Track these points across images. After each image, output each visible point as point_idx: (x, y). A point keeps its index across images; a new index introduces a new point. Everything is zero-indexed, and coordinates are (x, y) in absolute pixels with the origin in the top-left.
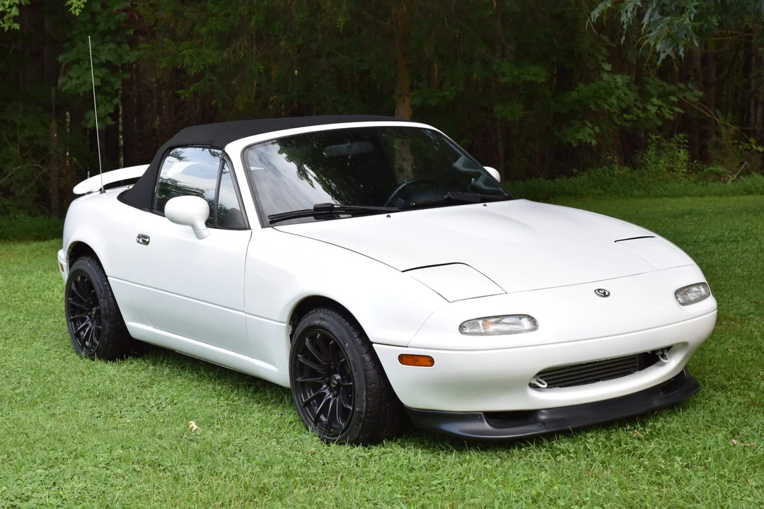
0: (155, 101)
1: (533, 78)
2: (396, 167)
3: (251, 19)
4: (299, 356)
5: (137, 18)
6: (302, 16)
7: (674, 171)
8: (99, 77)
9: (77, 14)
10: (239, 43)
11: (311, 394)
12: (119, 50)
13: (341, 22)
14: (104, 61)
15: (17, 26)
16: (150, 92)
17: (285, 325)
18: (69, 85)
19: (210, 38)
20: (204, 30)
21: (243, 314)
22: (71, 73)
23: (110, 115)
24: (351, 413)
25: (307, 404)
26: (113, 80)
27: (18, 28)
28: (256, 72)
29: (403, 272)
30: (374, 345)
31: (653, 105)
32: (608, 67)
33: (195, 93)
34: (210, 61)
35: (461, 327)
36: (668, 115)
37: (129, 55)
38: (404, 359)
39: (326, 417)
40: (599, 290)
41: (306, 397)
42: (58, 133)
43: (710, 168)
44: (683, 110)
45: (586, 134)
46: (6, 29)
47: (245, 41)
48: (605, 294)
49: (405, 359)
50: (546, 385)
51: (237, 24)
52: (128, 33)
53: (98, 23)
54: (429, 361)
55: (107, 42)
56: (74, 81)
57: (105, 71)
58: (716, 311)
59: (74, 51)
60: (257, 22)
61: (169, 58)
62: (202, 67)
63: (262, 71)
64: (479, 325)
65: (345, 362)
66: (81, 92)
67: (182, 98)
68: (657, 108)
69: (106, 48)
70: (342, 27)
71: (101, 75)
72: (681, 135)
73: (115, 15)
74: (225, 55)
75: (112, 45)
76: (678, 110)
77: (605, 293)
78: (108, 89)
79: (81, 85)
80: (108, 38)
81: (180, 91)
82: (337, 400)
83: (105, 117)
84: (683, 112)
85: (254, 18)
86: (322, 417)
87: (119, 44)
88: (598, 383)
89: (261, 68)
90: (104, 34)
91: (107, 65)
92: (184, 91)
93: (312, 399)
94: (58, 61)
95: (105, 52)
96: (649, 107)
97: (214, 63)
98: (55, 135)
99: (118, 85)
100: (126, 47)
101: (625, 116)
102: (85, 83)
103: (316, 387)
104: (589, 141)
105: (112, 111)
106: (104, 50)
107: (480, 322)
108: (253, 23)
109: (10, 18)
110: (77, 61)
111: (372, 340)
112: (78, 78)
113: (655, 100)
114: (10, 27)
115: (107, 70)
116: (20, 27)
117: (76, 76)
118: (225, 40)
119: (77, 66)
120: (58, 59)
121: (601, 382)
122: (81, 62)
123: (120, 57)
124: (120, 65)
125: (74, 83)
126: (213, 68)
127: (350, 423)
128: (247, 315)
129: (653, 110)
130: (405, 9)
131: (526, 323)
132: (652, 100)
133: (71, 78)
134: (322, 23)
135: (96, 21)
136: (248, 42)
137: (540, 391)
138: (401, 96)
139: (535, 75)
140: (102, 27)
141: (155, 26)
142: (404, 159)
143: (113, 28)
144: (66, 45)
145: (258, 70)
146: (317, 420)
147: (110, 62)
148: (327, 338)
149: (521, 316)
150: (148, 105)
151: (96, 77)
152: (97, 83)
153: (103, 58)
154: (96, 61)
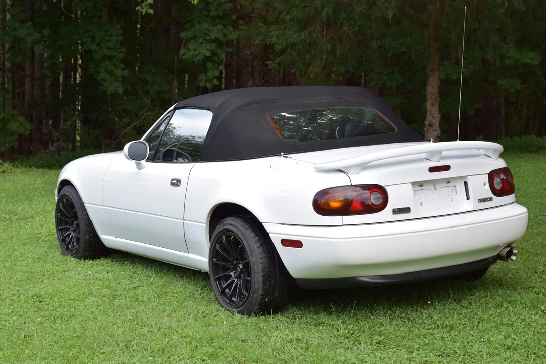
0: (249, 68)
1: (530, 61)
2: (427, 122)
3: (323, 10)
5: (239, 7)
6: (361, 9)
8: (209, 50)
9: (196, 3)
10: (313, 28)
12: (225, 31)
13: (390, 14)
14: (214, 38)
15: (151, 11)
16: (246, 61)
18: (187, 55)
19: (292, 23)
20: (288, 17)
22: (190, 47)
23: (216, 77)
26: (219, 52)
27: (152, 13)
28: (325, 49)
33: (280, 64)
34: (291, 40)
37: (232, 34)
42: (178, 90)
46: (144, 13)
47: (318, 26)
51: (313, 14)
52: (232, 18)
53: (211, 10)
55: (217, 24)
56: (192, 52)
57: (214, 45)
59: (192, 30)
60: (327, 13)
61: (261, 37)
62: (285, 45)
63: (329, 49)
66: (196, 60)
67: (270, 67)
69: (216, 29)
70: (390, 18)
71: (211, 49)
73: (223, 5)
74: (303, 36)
75: (220, 27)
78: (216, 59)
79: (196, 55)
80: (217, 21)
81: (269, 62)
83: (213, 79)
85: (325, 9)
87: (225, 26)
89: (329, 46)
90: (214, 18)
91: (216, 41)
92: (271, 62)
94: (180, 37)
95: (215, 32)
97: (294, 42)
98: (176, 91)
99: (223, 56)
100: (230, 28)
102: (199, 54)
105: (218, 75)
106: (214, 30)
108: (324, 13)
109: (146, 5)
110: (194, 38)
112: (194, 50)
114: (146, 12)
115: (216, 45)
116: (154, 12)
117: (193, 48)
118: (303, 25)
119: (194, 41)
120: (180, 36)
122: (197, 38)
123: (226, 35)
124: (225, 42)
125: (191, 54)
126: (293, 45)
130: (438, 6)
133: (189, 50)
134: (376, 14)
135: (209, 9)
136: (320, 27)
138: (432, 71)
139: (531, 59)
140: (213, 13)
141: (251, 13)
142: (433, 117)
143: (221, 14)
144: (186, 26)
145: (327, 48)
147: (218, 38)
150: (244, 71)
151: (207, 49)
152: (208, 54)
153: (213, 36)
154: (208, 38)
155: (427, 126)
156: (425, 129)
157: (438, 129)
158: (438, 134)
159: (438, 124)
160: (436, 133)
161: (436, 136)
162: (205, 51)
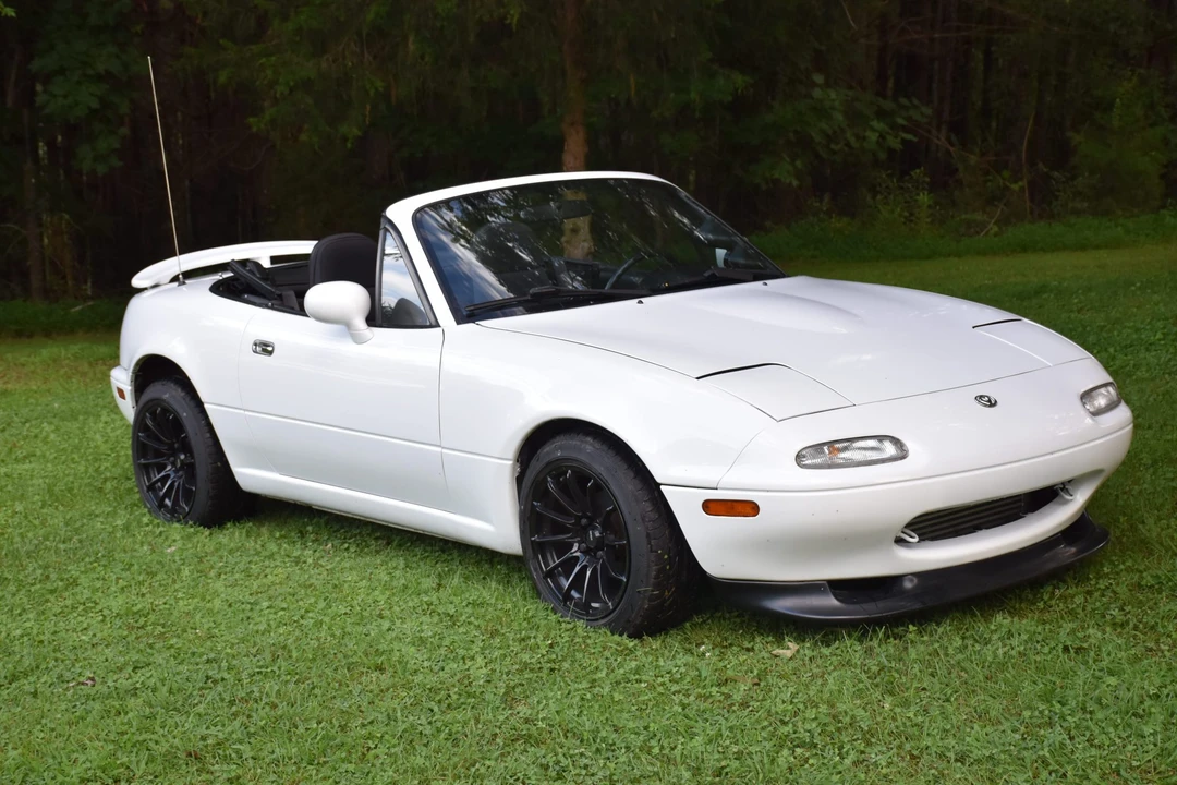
4: (535, 503)
7: (912, 221)
8: (96, 96)
10: (341, 47)
11: (554, 561)
12: (124, 57)
14: (103, 73)
17: (511, 463)
18: (52, 106)
21: (439, 449)
22: (55, 89)
23: (115, 151)
24: (623, 587)
25: (550, 574)
26: (116, 100)
28: (373, 91)
29: (698, 378)
30: (662, 487)
31: (873, 130)
32: (819, 79)
33: (273, 122)
34: (303, 74)
35: (799, 457)
36: (894, 143)
38: (710, 505)
39: (581, 592)
40: (981, 397)
41: (547, 565)
43: (964, 216)
44: (915, 136)
45: (786, 172)
48: (992, 404)
49: (710, 507)
50: (916, 539)
52: (134, 31)
53: (88, 15)
54: (750, 508)
55: (104, 44)
56: (60, 101)
57: (105, 87)
58: (1131, 426)
59: (54, 55)
62: (291, 83)
63: (381, 89)
64: (823, 452)
65: (614, 510)
66: (72, 117)
67: (254, 129)
68: (877, 135)
69: (104, 53)
71: (99, 93)
72: (918, 171)
74: (324, 65)
75: (112, 49)
76: (909, 137)
77: (989, 401)
78: (110, 114)
79: (71, 107)
80: (104, 37)
82: (599, 567)
83: (108, 155)
84: (915, 139)
86: (574, 594)
87: (121, 46)
88: (980, 533)
89: (380, 84)
90: (97, 31)
91: (108, 78)
92: (255, 120)
93: (556, 567)
94: (31, 70)
95: (103, 59)
96: (868, 134)
97: (309, 78)
98: (33, 180)
100: (133, 52)
101: (833, 146)
102: (77, 105)
103: (564, 548)
104: (788, 181)
105: (117, 146)
106: (101, 55)
107: (826, 448)
110: (62, 71)
111: (659, 480)
112: (65, 97)
113: (875, 124)
115: (108, 87)
117: (61, 92)
119: (62, 78)
121: (984, 531)
122: (68, 72)
124: (125, 79)
125: (59, 104)
126: (307, 85)
127: (620, 601)
128: (444, 451)
129: (873, 137)
131: (890, 449)
132: (871, 123)
133: (55, 96)
137: (907, 547)
138: (572, 124)
140: (93, 20)
143: (112, 23)
144: (41, 46)
145: (376, 89)
146: (567, 597)
147: (111, 73)
148: (582, 476)
149: (881, 438)
151: (92, 95)
152: (95, 104)
153: (101, 68)
154: (90, 72)
155: (567, 233)
156: (563, 239)
157: (589, 237)
158: (590, 248)
159: (587, 228)
160: (586, 245)
161: (586, 250)
162: (88, 97)
